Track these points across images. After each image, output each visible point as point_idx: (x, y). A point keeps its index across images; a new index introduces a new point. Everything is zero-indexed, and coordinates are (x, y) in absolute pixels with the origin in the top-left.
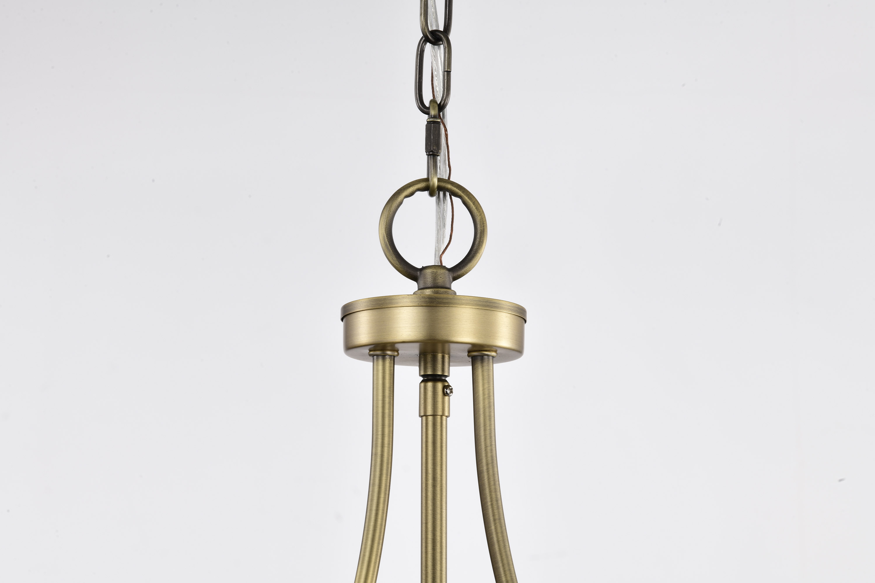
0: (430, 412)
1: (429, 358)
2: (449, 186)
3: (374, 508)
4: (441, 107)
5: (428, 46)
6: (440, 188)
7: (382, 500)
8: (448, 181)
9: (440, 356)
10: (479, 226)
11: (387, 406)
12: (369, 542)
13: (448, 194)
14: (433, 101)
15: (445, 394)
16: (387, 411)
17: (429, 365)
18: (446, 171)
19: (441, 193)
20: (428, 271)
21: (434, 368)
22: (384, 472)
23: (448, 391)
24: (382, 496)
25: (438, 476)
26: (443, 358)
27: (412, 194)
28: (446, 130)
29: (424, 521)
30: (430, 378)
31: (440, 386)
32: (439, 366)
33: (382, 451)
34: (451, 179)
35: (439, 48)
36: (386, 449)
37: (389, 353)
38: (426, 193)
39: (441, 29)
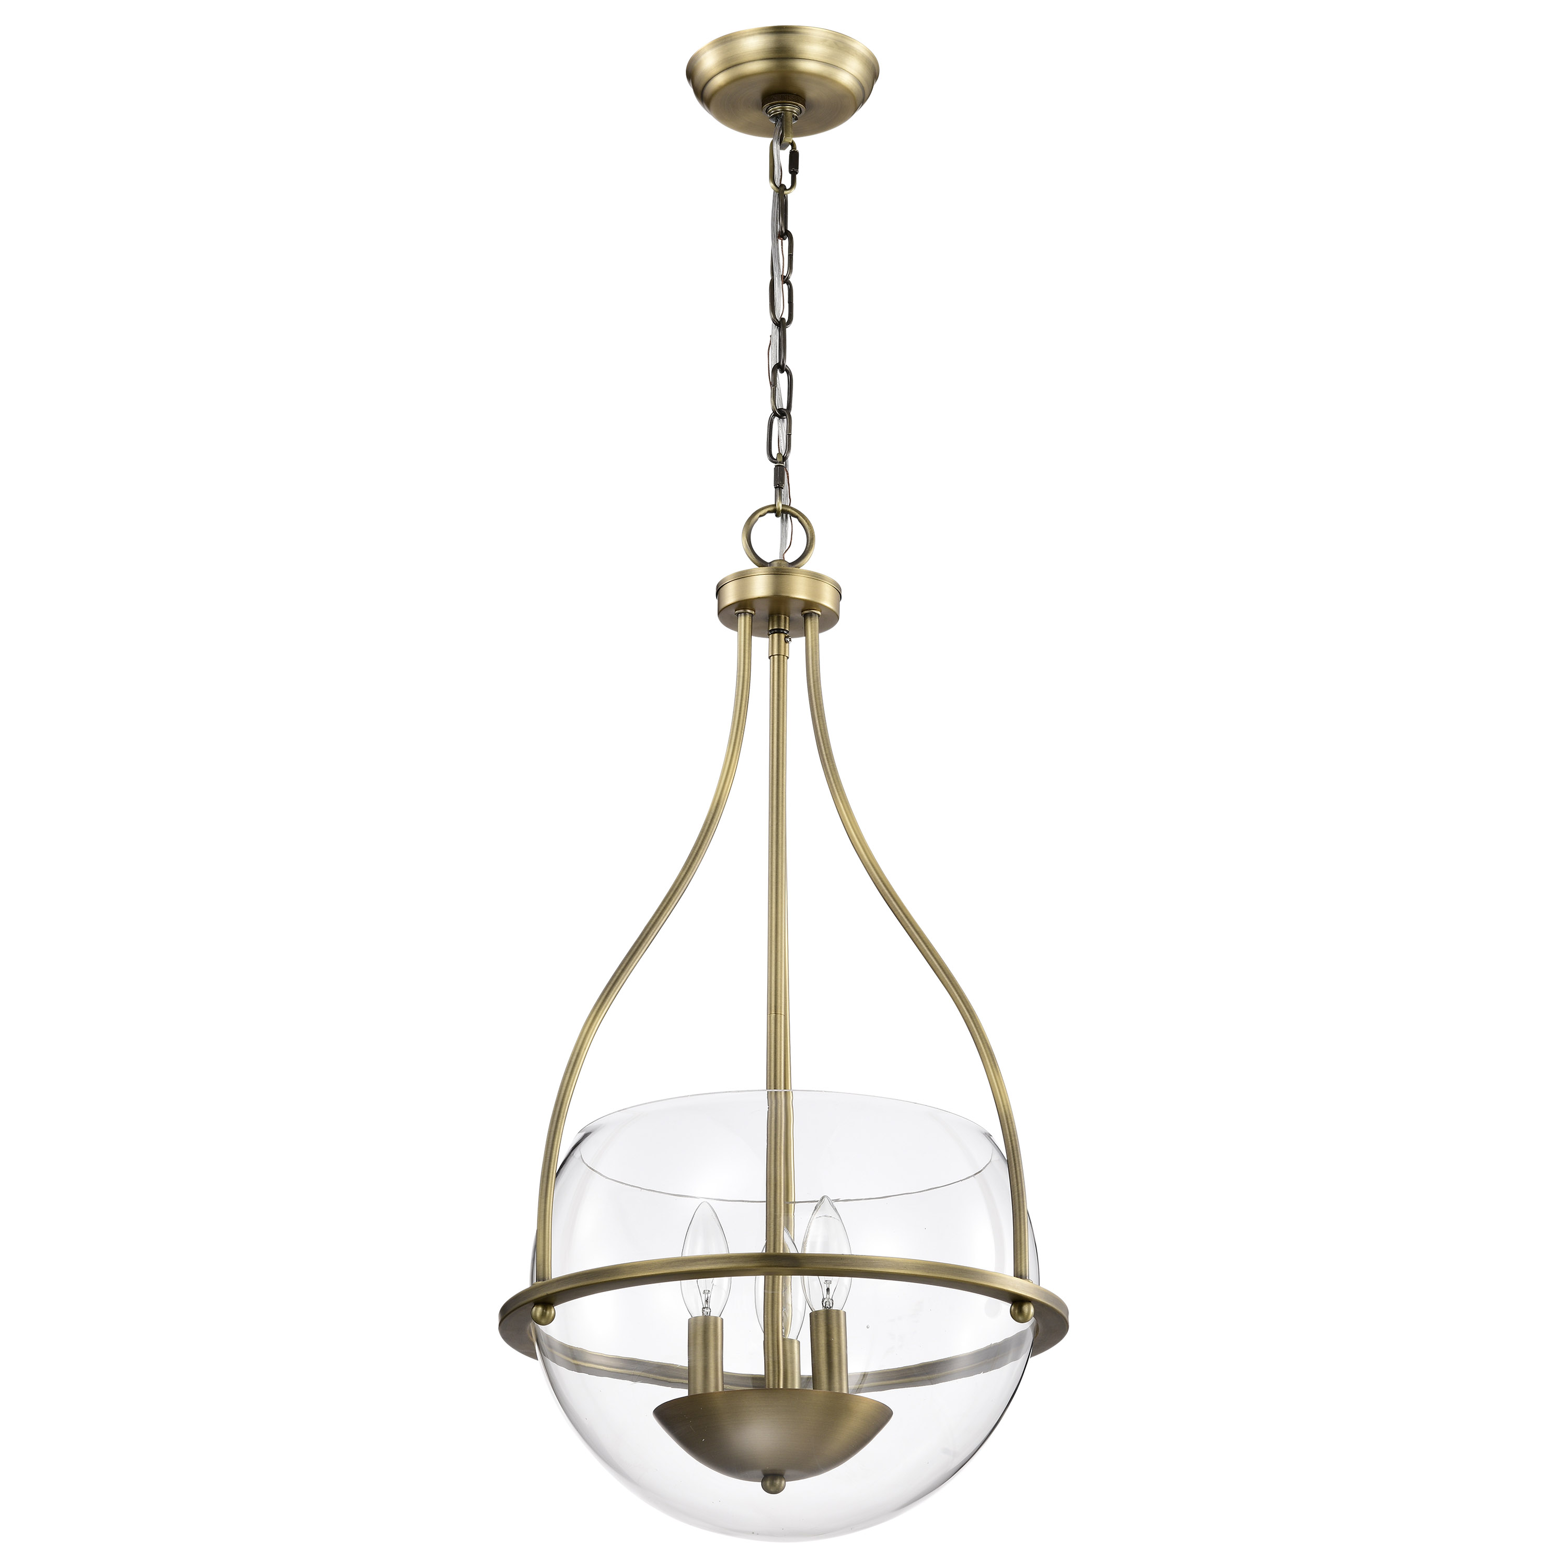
0: (775, 653)
1: (775, 618)
2: (790, 510)
3: (738, 709)
4: (785, 459)
5: (776, 419)
6: (783, 511)
7: (743, 705)
8: (789, 506)
9: (783, 616)
10: (809, 536)
11: (747, 645)
12: (735, 731)
13: (789, 515)
14: (779, 454)
15: (786, 642)
16: (747, 648)
17: (775, 623)
18: (788, 501)
19: (784, 515)
20: (775, 563)
21: (779, 624)
22: (745, 687)
23: (788, 640)
24: (744, 702)
25: (781, 694)
26: (785, 618)
27: (764, 515)
28: (788, 474)
29: (771, 723)
30: (776, 631)
31: (783, 636)
32: (783, 623)
33: (744, 674)
34: (791, 506)
35: (783, 421)
36: (746, 673)
37: (749, 611)
38: (774, 514)
39: (785, 407)
